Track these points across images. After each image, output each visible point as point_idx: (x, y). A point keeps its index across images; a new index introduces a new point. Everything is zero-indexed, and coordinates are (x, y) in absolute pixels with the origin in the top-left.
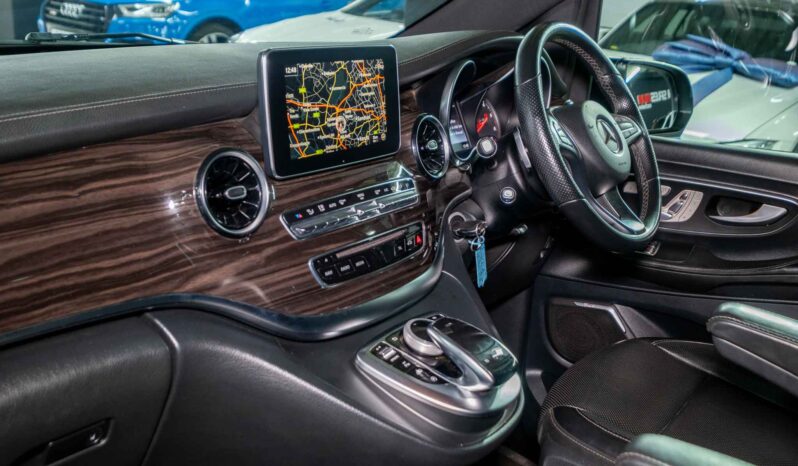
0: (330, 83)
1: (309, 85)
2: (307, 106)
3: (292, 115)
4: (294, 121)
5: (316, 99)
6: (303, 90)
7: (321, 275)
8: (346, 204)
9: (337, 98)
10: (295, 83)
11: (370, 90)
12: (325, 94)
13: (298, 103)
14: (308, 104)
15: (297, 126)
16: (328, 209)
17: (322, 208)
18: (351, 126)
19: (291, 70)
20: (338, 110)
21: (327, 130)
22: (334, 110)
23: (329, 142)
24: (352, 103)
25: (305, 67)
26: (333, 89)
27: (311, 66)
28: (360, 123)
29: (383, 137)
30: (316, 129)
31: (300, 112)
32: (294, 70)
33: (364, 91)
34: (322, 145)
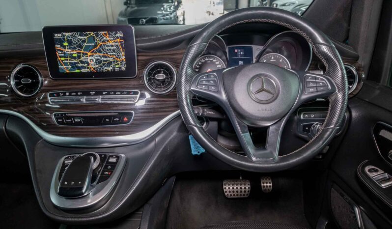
0: (84, 41)
1: (70, 42)
2: (69, 51)
3: (59, 54)
4: (61, 57)
5: (75, 48)
6: (66, 44)
7: (57, 119)
8: (81, 95)
9: (88, 48)
10: (61, 42)
11: (112, 46)
12: (80, 47)
13: (63, 49)
14: (70, 50)
15: (63, 59)
16: (70, 95)
17: (67, 94)
18: (98, 62)
19: (58, 36)
20: (89, 54)
21: (82, 62)
22: (87, 54)
23: (83, 67)
24: (100, 52)
25: (67, 34)
26: (85, 44)
27: (70, 34)
28: (105, 61)
29: (123, 69)
30: (75, 61)
31: (65, 53)
32: (60, 35)
33: (108, 46)
34: (79, 68)
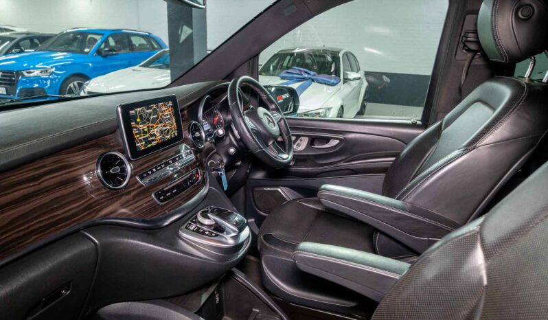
0: (150, 115)
1: (141, 117)
2: (141, 127)
3: (135, 131)
4: (136, 134)
5: (145, 123)
6: (138, 120)
7: (159, 199)
8: (165, 166)
9: (154, 121)
10: (135, 117)
11: (167, 115)
12: (148, 120)
13: (137, 126)
14: (142, 126)
15: (138, 136)
16: (157, 170)
17: (154, 170)
18: (162, 132)
19: (132, 112)
20: (155, 126)
21: (152, 135)
22: (153, 126)
23: (153, 140)
24: (161, 122)
25: (138, 110)
26: (152, 117)
27: (140, 109)
28: (165, 130)
29: (176, 134)
30: (147, 136)
31: (139, 130)
32: (133, 112)
33: (165, 116)
34: (150, 142)
